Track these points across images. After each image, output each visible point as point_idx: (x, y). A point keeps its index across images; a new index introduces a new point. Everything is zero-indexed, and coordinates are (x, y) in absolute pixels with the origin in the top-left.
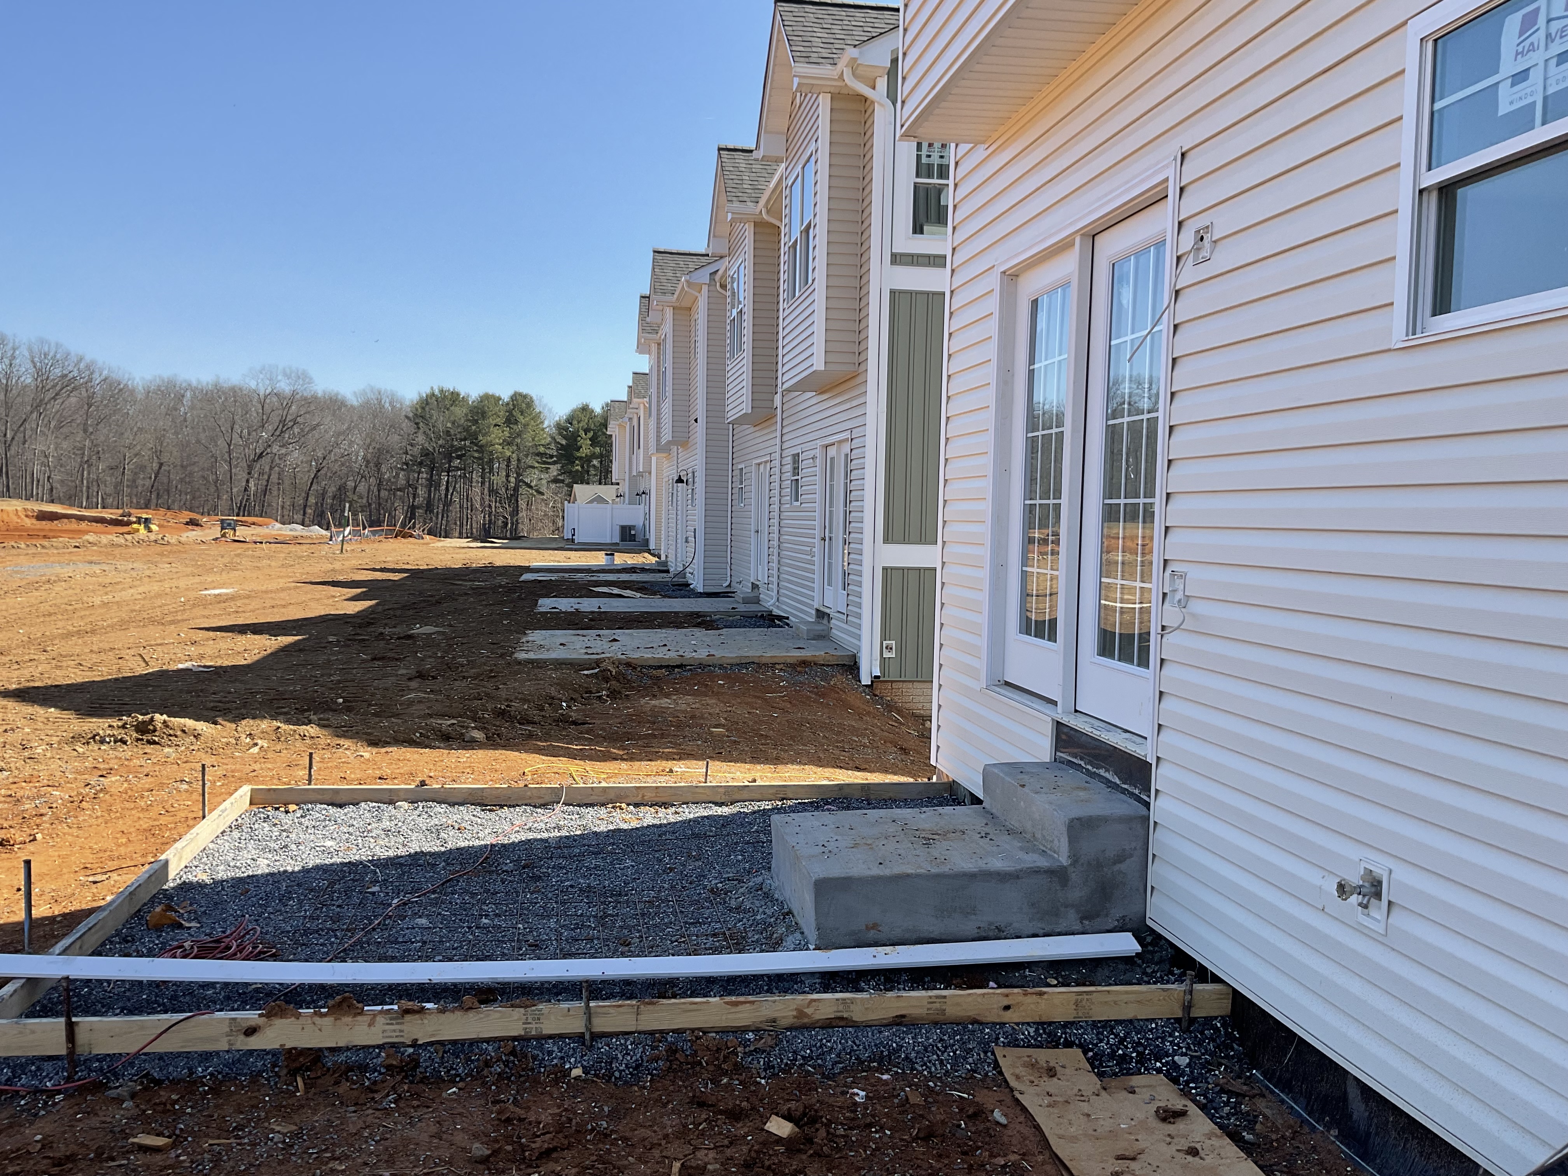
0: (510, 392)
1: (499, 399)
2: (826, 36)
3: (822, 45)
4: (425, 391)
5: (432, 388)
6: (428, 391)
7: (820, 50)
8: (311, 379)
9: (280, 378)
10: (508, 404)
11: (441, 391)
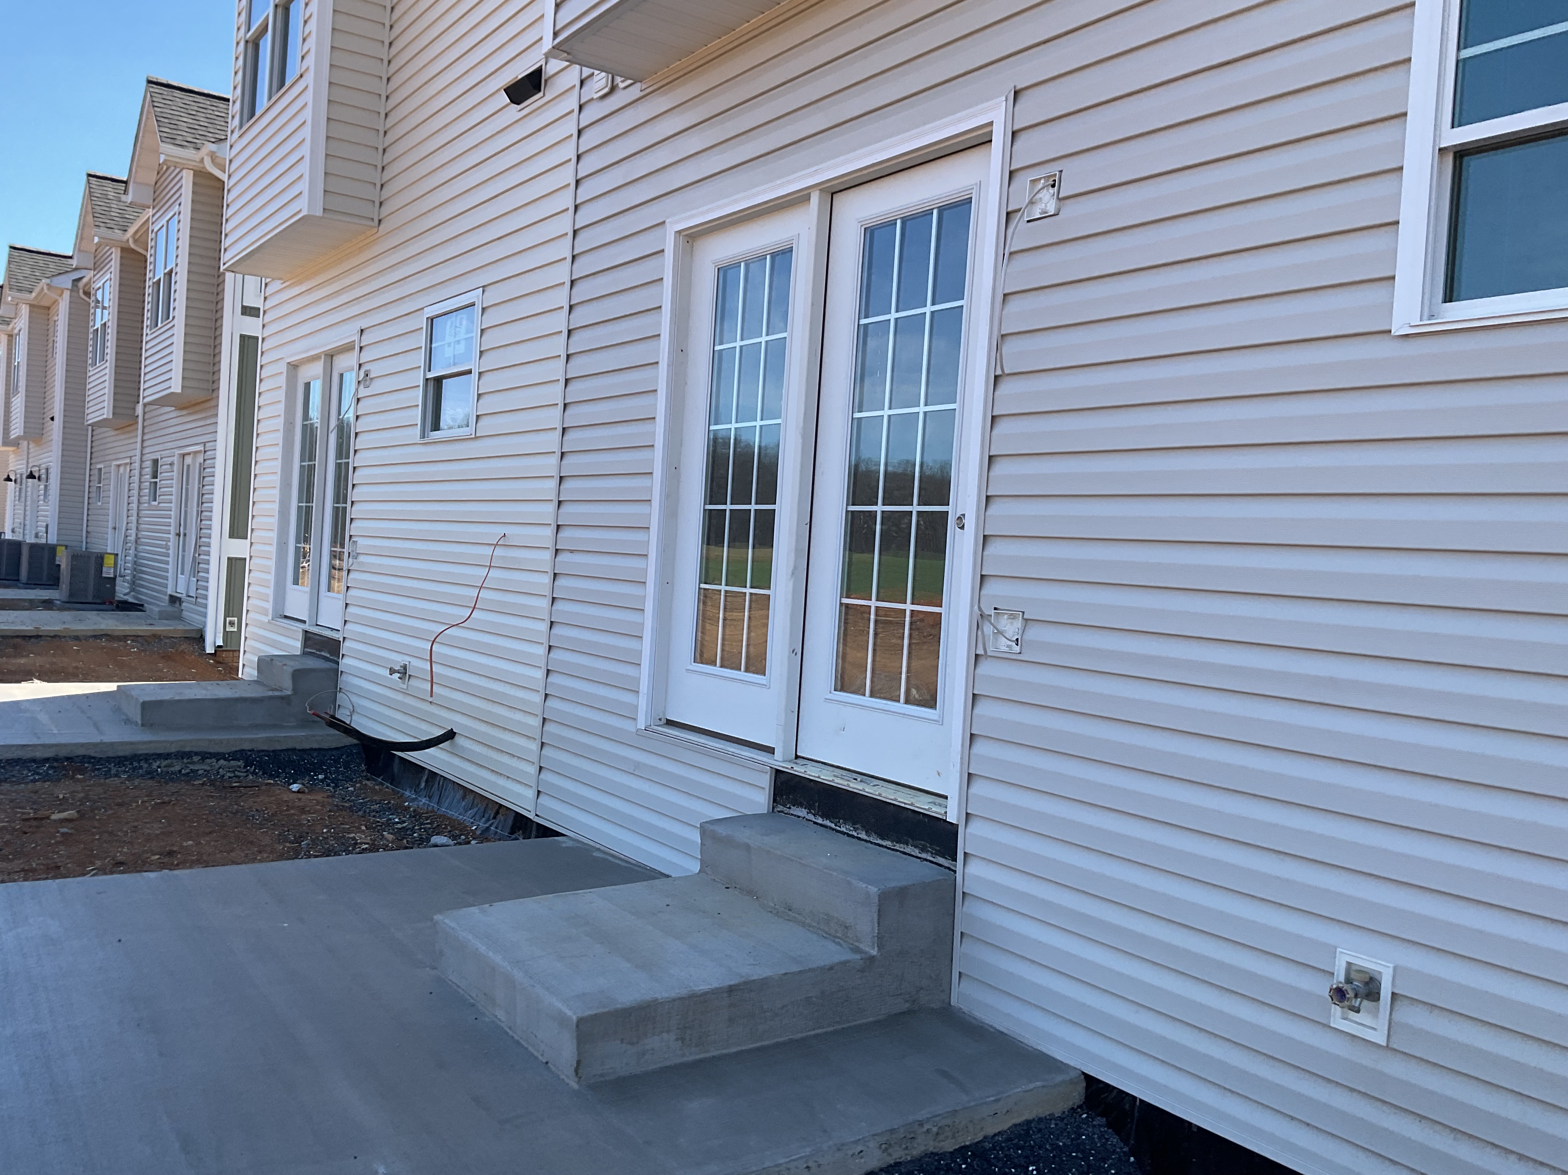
2: (191, 121)
3: (187, 130)
7: (185, 134)
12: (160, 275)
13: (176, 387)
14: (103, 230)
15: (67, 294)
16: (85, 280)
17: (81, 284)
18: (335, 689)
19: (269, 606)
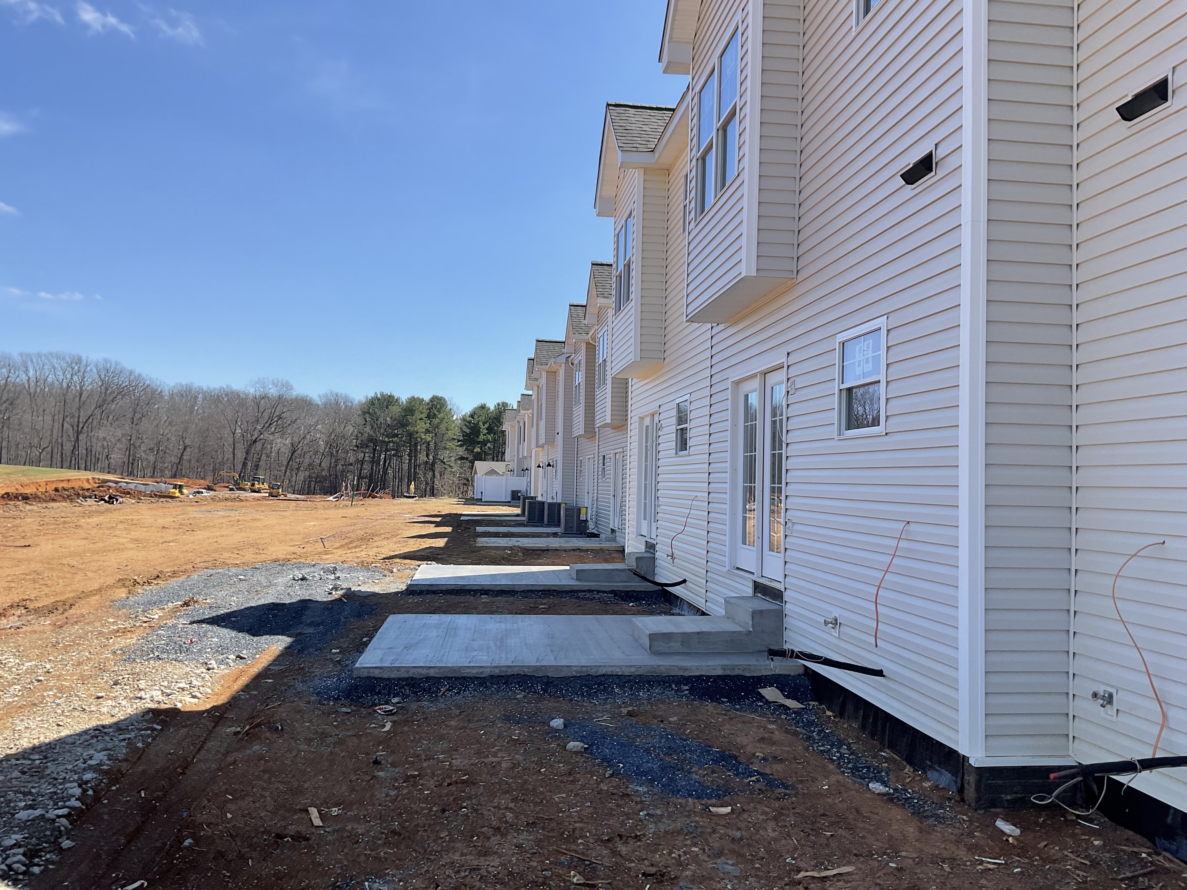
0: (430, 396)
1: (423, 400)
5: (376, 393)
8: (292, 387)
9: (270, 386)
10: (428, 404)
11: (382, 395)
12: (601, 361)
13: (608, 421)
14: (577, 335)
15: (563, 365)
16: (571, 357)
17: (570, 359)
18: (654, 566)
19: (635, 530)
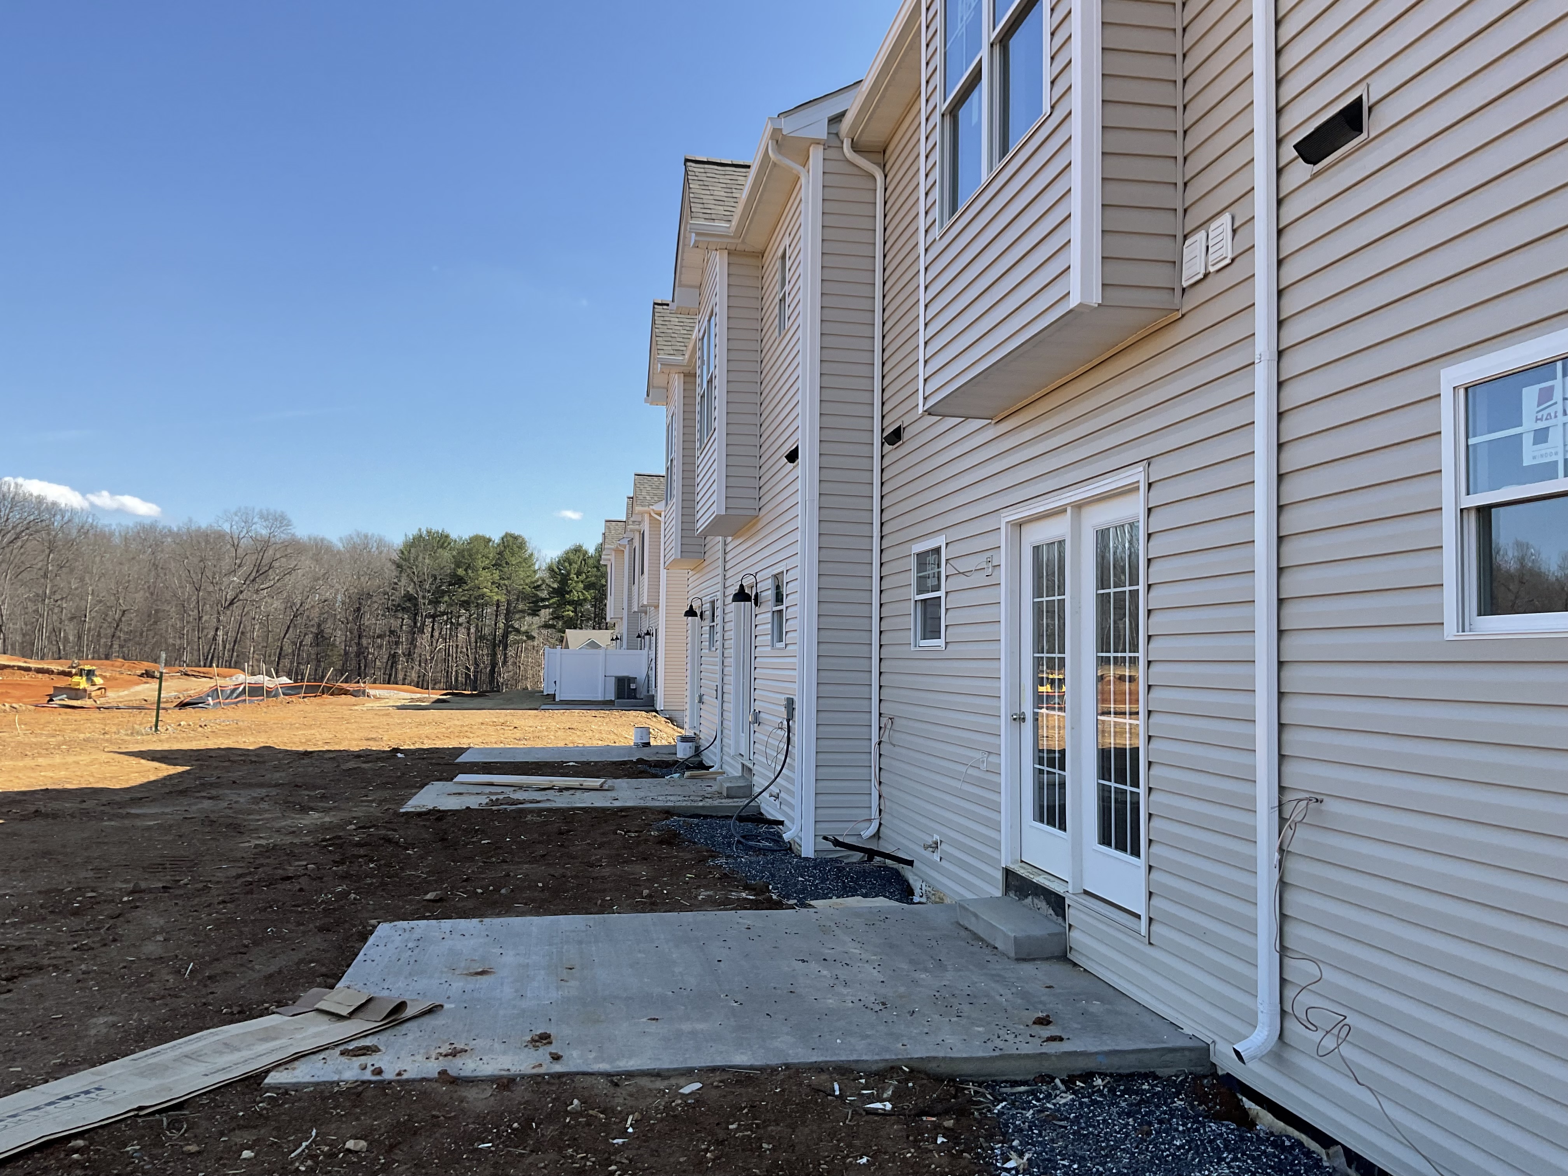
0: (502, 534)
1: (490, 540)
4: (412, 532)
5: (420, 530)
6: (415, 532)
9: (256, 520)
10: (499, 545)
11: (429, 533)
